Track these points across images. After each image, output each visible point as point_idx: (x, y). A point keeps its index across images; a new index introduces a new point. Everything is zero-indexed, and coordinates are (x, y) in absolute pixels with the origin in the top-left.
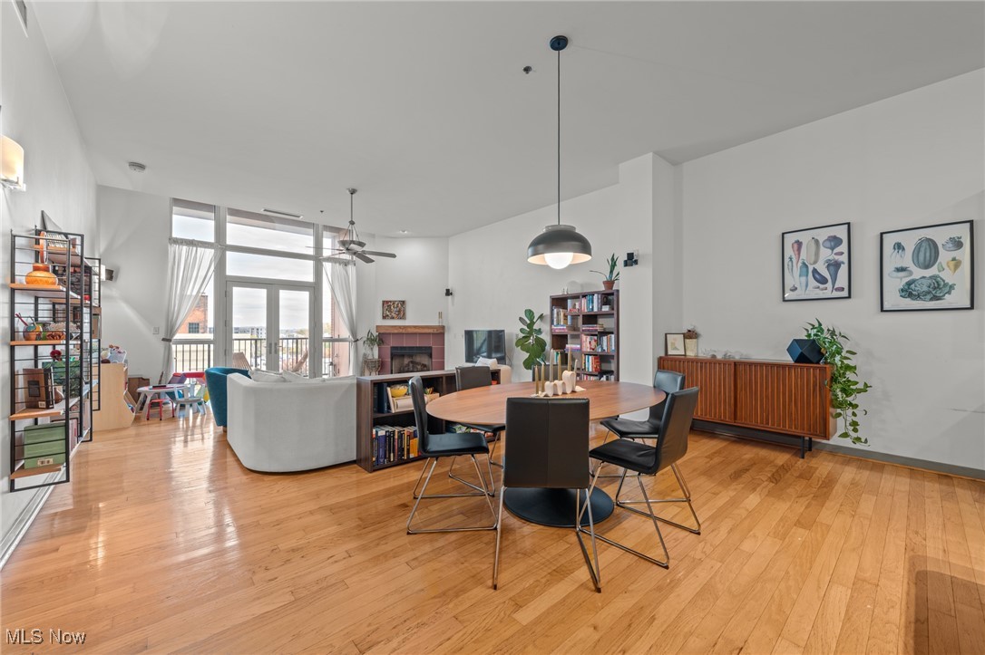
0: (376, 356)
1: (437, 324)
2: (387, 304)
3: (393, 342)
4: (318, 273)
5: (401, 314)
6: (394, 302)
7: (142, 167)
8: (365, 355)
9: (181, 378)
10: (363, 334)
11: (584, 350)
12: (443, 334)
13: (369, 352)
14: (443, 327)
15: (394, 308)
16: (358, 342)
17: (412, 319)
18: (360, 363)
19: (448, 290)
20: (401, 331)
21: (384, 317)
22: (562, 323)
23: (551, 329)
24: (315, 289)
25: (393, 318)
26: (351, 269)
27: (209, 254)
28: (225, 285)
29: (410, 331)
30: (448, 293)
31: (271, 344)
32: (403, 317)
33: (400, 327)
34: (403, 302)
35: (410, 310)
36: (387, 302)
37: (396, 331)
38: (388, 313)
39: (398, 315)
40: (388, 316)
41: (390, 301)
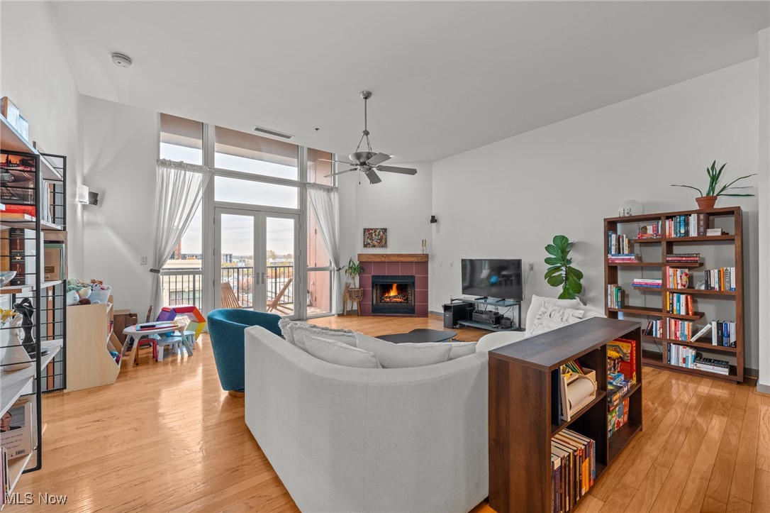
0: (358, 286)
1: (420, 252)
2: (368, 232)
3: (374, 271)
4: (303, 199)
5: (383, 242)
6: (376, 230)
7: (127, 59)
8: (347, 283)
9: (170, 314)
10: (344, 263)
11: (671, 285)
12: (426, 262)
13: (350, 281)
14: (427, 256)
15: (376, 236)
16: (341, 271)
17: (395, 247)
18: (343, 293)
19: (433, 217)
20: (383, 259)
21: (365, 246)
22: (626, 252)
23: (607, 260)
24: (300, 217)
25: (374, 246)
26: (335, 197)
27: (197, 178)
28: (214, 211)
29: (393, 259)
30: (434, 220)
31: (258, 274)
32: (385, 246)
33: (383, 255)
34: (385, 230)
35: (391, 238)
36: (369, 230)
37: (378, 260)
38: (369, 241)
39: (379, 243)
40: (369, 244)
41: (372, 229)
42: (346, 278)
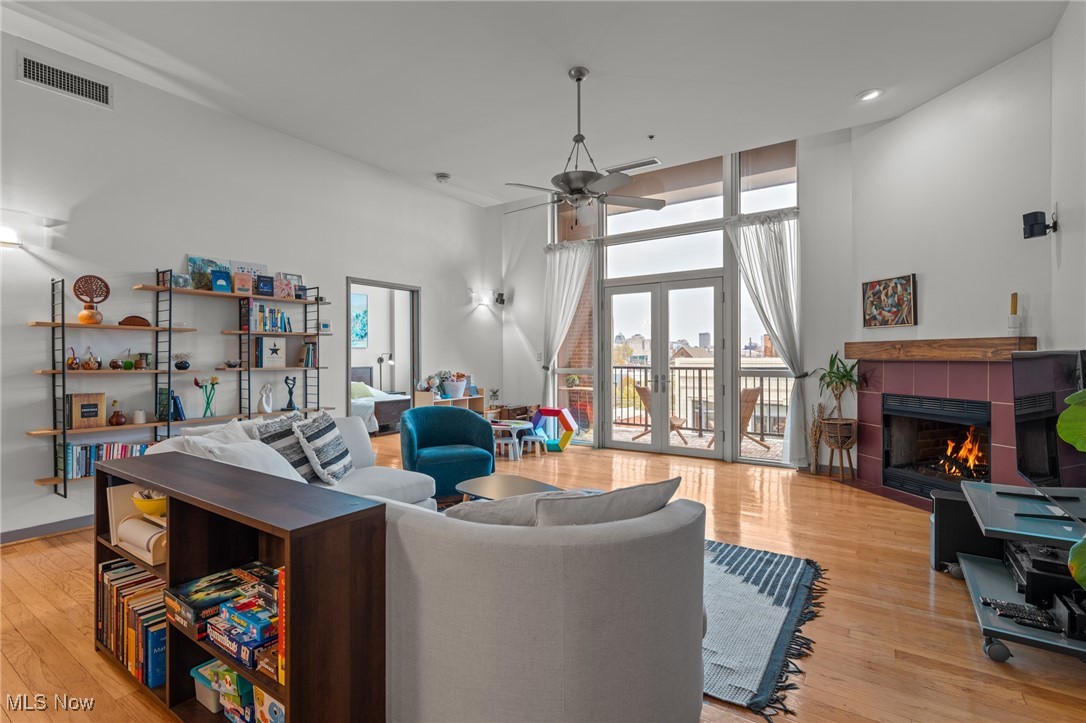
0: (852, 414)
2: (872, 291)
3: (889, 382)
4: (730, 251)
5: (905, 312)
6: (887, 283)
8: (821, 409)
10: (817, 362)
15: (889, 298)
16: (808, 380)
19: (1033, 219)
24: (724, 282)
25: (885, 323)
26: (790, 227)
31: (656, 377)
32: (910, 320)
33: (893, 344)
34: (911, 281)
35: (929, 299)
36: (872, 285)
37: (885, 355)
38: (875, 312)
39: (896, 314)
40: (874, 318)
41: (879, 283)
42: (820, 396)
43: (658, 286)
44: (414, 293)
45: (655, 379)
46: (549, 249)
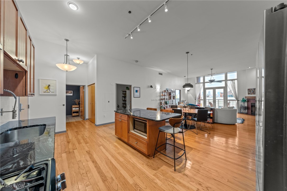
0: (246, 106)
2: (249, 90)
3: (252, 102)
4: (226, 84)
6: (252, 89)
8: (241, 105)
10: (241, 99)
13: (243, 104)
15: (252, 91)
16: (239, 101)
21: (248, 94)
24: (225, 88)
26: (236, 81)
27: (202, 85)
32: (255, 94)
33: (253, 97)
34: (255, 89)
36: (249, 89)
38: (250, 93)
39: (253, 93)
42: (241, 103)
43: (214, 89)
44: (180, 91)
45: (214, 101)
46: (196, 84)
